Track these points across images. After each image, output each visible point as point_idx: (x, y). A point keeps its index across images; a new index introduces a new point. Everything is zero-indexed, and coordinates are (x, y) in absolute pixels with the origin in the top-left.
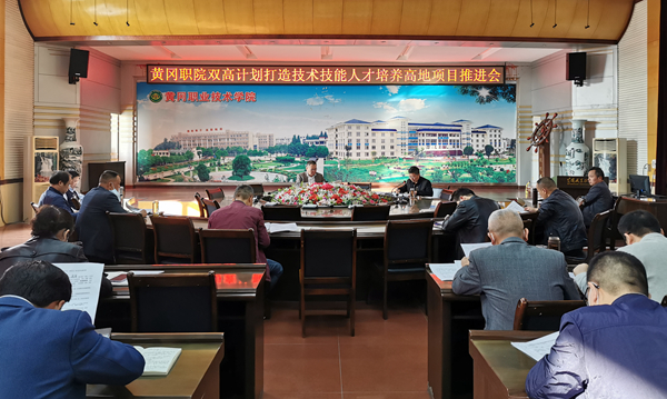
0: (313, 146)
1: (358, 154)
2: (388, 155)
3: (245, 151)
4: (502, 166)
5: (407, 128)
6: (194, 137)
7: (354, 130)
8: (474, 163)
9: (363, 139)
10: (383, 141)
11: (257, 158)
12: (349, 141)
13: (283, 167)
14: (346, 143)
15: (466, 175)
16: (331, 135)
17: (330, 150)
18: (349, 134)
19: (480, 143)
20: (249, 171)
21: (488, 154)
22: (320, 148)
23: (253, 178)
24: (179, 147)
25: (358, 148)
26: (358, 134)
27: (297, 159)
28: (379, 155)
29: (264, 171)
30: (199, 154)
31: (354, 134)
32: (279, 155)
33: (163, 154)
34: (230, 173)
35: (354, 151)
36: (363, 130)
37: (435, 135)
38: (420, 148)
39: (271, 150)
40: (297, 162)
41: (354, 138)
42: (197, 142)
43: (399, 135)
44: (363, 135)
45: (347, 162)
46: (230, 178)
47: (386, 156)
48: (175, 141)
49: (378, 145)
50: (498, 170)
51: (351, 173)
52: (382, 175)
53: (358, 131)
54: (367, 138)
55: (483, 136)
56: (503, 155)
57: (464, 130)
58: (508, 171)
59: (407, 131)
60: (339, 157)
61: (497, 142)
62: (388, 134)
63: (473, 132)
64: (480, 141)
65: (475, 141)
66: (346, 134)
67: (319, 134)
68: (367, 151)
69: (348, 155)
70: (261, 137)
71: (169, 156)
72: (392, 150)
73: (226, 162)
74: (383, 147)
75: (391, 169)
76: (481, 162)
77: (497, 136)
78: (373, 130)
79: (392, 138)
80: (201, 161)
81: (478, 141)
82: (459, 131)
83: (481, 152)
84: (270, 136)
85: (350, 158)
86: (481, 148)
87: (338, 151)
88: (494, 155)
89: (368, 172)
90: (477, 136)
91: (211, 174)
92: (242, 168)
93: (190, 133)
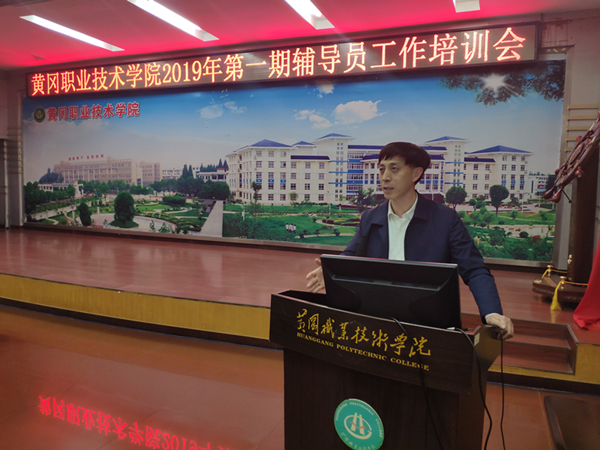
0: (209, 182)
1: (271, 197)
2: (314, 199)
3: (128, 187)
4: (525, 228)
5: (346, 154)
6: (76, 167)
7: (265, 158)
8: (467, 218)
9: (277, 170)
10: (308, 176)
11: (142, 197)
12: (259, 175)
13: (171, 212)
14: (254, 179)
16: (233, 164)
17: (232, 189)
18: (259, 164)
19: (481, 182)
20: (132, 215)
21: (496, 202)
22: (218, 184)
23: (137, 225)
24: (61, 180)
25: (271, 186)
26: (271, 164)
27: (189, 201)
28: (300, 199)
29: (149, 216)
30: (80, 188)
31: (265, 165)
32: (167, 194)
33: (47, 188)
34: (111, 217)
35: (264, 191)
36: (278, 158)
38: (366, 188)
40: (189, 205)
41: (265, 170)
42: (78, 173)
43: (333, 167)
44: (277, 165)
45: (255, 209)
46: (112, 224)
47: (312, 200)
48: (57, 172)
49: (300, 182)
50: (516, 235)
51: (260, 225)
52: (305, 232)
53: (271, 159)
54: (283, 170)
55: (488, 167)
56: (529, 207)
57: (450, 156)
58: (537, 238)
59: (346, 159)
60: (244, 200)
61: (518, 179)
62: (315, 164)
63: (466, 160)
64: (481, 177)
65: (470, 177)
66: (254, 164)
67: (217, 164)
68: (283, 192)
69: (257, 197)
70: (145, 168)
71: (52, 191)
72: (321, 192)
73: (108, 201)
74: (308, 187)
75: (319, 222)
76: (481, 217)
77: (518, 168)
78: (293, 157)
79: (322, 171)
80: (82, 198)
81: (476, 177)
82: (440, 157)
83: (482, 198)
84: (156, 166)
85: (259, 201)
86: (482, 191)
87: (243, 190)
88: (509, 205)
89: (284, 225)
90: (476, 167)
91: (93, 217)
92: (125, 210)
93: (72, 162)
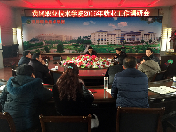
0: (86, 40)
1: (102, 43)
2: (113, 43)
3: (62, 42)
4: (155, 47)
5: (120, 33)
7: (101, 34)
8: (145, 46)
9: (104, 37)
10: (111, 38)
11: (66, 44)
12: (99, 38)
13: (75, 48)
14: (98, 39)
15: (141, 51)
16: (92, 36)
17: (92, 42)
18: (99, 36)
19: (147, 39)
20: (63, 49)
21: (150, 43)
22: (88, 41)
23: (65, 52)
24: (38, 40)
25: (102, 41)
27: (80, 45)
28: (110, 43)
29: (69, 49)
30: (45, 43)
31: (101, 36)
32: (74, 43)
33: (33, 43)
34: (56, 50)
35: (101, 42)
36: (104, 34)
37: (130, 36)
38: (124, 40)
39: (71, 42)
40: (80, 46)
41: (101, 37)
42: (44, 39)
43: (117, 36)
45: (98, 46)
46: (57, 52)
47: (112, 44)
48: (37, 38)
49: (109, 40)
50: (153, 49)
51: (99, 50)
52: (111, 51)
53: (102, 34)
54: (105, 37)
55: (148, 36)
56: (156, 43)
57: (142, 34)
58: (157, 49)
59: (120, 34)
60: (95, 44)
61: (154, 38)
62: (113, 36)
63: (145, 35)
64: (147, 38)
65: (145, 38)
66: (98, 36)
67: (88, 36)
68: (105, 42)
69: (98, 43)
70: (67, 37)
71: (35, 43)
72: (115, 42)
73: (55, 46)
74: (111, 41)
75: (114, 48)
76: (147, 46)
77: (154, 36)
78: (108, 34)
79: (115, 37)
80: (46, 45)
81: (146, 38)
82: (140, 34)
83: (147, 42)
84: (70, 37)
85: (99, 44)
86: (147, 41)
87: (95, 42)
88: (152, 43)
89: (105, 49)
90: (146, 36)
91: (50, 50)
92: (61, 48)
93: (42, 36)
